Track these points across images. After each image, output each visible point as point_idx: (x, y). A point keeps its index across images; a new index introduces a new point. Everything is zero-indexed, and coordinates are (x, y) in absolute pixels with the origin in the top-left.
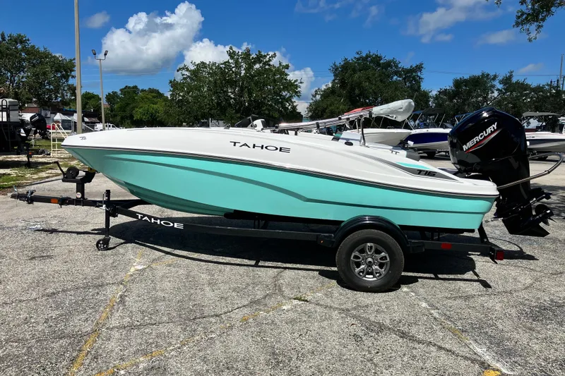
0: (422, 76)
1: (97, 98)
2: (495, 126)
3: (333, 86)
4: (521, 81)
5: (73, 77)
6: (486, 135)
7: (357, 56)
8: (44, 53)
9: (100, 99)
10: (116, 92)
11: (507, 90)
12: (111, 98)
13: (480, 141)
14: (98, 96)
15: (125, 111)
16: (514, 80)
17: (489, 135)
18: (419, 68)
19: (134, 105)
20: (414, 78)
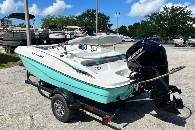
1: (126, 27)
2: (142, 49)
5: (110, 21)
6: (137, 54)
8: (102, 15)
9: (127, 28)
10: (131, 25)
12: (130, 27)
13: (135, 56)
14: (126, 26)
15: (132, 32)
17: (139, 54)
19: (135, 29)
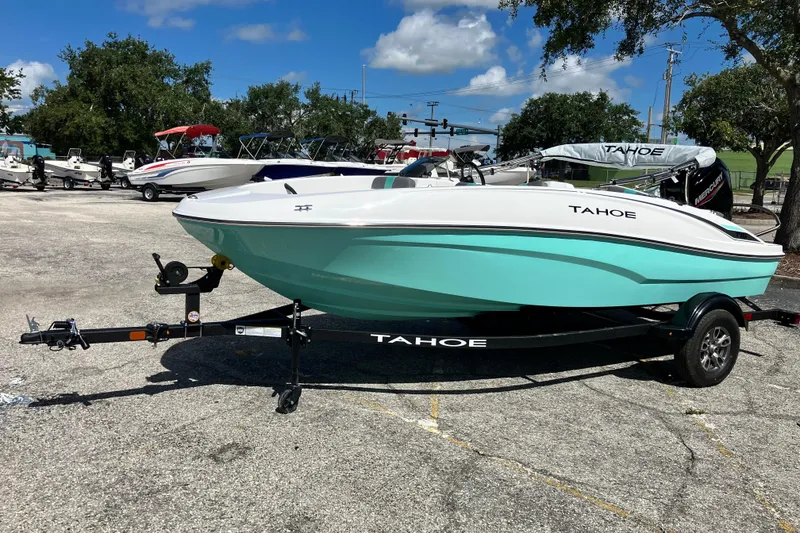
0: (210, 80)
2: (721, 176)
3: (72, 85)
4: (329, 96)
7: (110, 40)
11: (314, 106)
13: (711, 192)
16: (322, 93)
18: (207, 68)
20: (199, 83)
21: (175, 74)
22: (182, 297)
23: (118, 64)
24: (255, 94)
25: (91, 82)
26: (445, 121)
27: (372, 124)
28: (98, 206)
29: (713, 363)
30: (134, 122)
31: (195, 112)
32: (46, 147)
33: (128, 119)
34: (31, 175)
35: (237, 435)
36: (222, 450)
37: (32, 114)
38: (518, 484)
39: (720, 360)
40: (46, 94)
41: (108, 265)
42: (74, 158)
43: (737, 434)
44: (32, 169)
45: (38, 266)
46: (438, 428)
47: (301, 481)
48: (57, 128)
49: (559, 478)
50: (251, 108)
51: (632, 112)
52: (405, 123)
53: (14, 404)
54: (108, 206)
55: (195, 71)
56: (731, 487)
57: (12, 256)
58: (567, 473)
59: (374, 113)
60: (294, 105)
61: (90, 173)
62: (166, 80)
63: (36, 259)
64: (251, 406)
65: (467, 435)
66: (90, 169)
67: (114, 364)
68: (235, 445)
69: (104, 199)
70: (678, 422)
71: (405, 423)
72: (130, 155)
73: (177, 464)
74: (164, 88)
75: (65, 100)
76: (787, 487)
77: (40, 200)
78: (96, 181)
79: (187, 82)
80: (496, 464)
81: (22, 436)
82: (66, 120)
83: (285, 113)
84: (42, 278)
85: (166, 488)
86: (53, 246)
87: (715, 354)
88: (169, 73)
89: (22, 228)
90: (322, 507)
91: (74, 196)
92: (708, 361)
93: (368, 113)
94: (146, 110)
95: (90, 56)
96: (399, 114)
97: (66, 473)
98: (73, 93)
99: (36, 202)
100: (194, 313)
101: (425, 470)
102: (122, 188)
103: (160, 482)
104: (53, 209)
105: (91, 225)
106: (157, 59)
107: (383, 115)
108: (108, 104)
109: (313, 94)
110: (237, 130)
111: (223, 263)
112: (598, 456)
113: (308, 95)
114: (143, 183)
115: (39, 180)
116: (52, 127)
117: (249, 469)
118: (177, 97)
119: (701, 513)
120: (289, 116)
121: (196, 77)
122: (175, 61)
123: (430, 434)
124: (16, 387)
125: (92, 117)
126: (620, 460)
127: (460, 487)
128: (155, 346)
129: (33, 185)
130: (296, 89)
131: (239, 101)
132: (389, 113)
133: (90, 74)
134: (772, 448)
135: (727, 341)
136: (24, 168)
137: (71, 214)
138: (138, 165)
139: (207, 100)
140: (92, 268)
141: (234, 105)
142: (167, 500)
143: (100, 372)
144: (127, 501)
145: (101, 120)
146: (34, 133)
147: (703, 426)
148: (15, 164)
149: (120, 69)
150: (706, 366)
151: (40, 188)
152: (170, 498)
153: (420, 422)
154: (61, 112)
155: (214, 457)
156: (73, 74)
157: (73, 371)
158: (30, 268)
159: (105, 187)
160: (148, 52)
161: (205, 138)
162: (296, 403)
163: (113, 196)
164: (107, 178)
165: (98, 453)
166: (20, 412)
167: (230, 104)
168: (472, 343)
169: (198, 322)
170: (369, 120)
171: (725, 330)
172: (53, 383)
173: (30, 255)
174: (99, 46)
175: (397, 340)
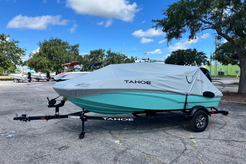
0: (79, 49)
3: (40, 52)
4: (113, 53)
7: (51, 39)
11: (109, 56)
16: (111, 52)
18: (78, 46)
20: (76, 50)
21: (69, 48)
22: (55, 108)
23: (53, 46)
24: (92, 53)
25: (45, 51)
26: (148, 58)
27: (127, 60)
28: (45, 86)
29: (200, 125)
30: (57, 62)
31: (74, 58)
32: (33, 69)
33: (55, 61)
34: (27, 78)
35: (67, 144)
36: (62, 147)
37: (29, 60)
38: (135, 155)
39: (203, 125)
40: (33, 55)
41: (44, 102)
42: (39, 73)
43: (201, 144)
44: (27, 76)
45: (25, 103)
46: (120, 142)
47: (79, 154)
48: (35, 64)
49: (147, 154)
50: (91, 57)
51: (204, 54)
52: (136, 60)
53: (12, 137)
54: (47, 86)
55: (74, 47)
56: (193, 156)
57: (18, 100)
58: (150, 153)
59: (127, 57)
60: (103, 55)
61: (43, 77)
62: (66, 50)
63: (25, 101)
64: (72, 137)
65: (127, 144)
66: (44, 75)
67: (39, 127)
68: (65, 146)
69: (47, 84)
70: (186, 141)
71: (111, 141)
72: (55, 71)
73: (50, 150)
74: (66, 51)
75: (38, 56)
76: (208, 156)
77: (29, 85)
78: (45, 79)
79: (72, 50)
80: (131, 151)
81: (13, 144)
82: (38, 62)
83: (101, 58)
84: (26, 106)
85: (45, 156)
86: (30, 97)
87: (201, 123)
88: (67, 47)
89: (22, 93)
90: (83, 160)
91: (38, 83)
92: (199, 125)
93: (125, 57)
94: (61, 58)
95: (45, 44)
96: (134, 57)
97: (22, 152)
98: (40, 54)
99: (27, 85)
100: (57, 112)
101: (112, 152)
102: (53, 81)
103: (44, 155)
104: (32, 87)
105: (41, 91)
106: (64, 44)
107: (129, 57)
108: (50, 57)
109: (109, 52)
110: (87, 63)
111: (65, 99)
112: (160, 149)
113: (107, 52)
114: (58, 79)
115: (29, 79)
116: (34, 64)
117: (67, 152)
118: (69, 54)
119: (181, 162)
120: (102, 59)
121: (75, 48)
122: (69, 44)
123: (117, 144)
124: (13, 133)
125: (45, 60)
126: (166, 150)
127: (119, 156)
128: (47, 121)
129: (28, 81)
130: (104, 51)
131: (87, 55)
132: (132, 57)
133: (45, 49)
134: (209, 147)
135: (204, 119)
136: (25, 76)
137: (37, 89)
138: (57, 74)
139: (78, 55)
140: (39, 103)
141: (86, 56)
142: (45, 159)
143: (36, 129)
144: (35, 159)
145: (48, 61)
146: (29, 66)
147: (193, 142)
148: (23, 75)
149: (53, 47)
150: (198, 126)
151: (30, 82)
152: (46, 158)
153: (115, 141)
154: (37, 59)
155: (59, 149)
156: (40, 49)
157: (28, 129)
158: (23, 103)
159: (48, 81)
160: (61, 42)
161: (77, 65)
162: (83, 136)
163: (50, 83)
164: (48, 78)
165: (31, 148)
166: (13, 139)
167: (85, 56)
168: (129, 120)
169: (59, 114)
170: (125, 59)
171: (203, 116)
172: (23, 132)
173: (23, 100)
174: (48, 41)
175: (109, 119)
